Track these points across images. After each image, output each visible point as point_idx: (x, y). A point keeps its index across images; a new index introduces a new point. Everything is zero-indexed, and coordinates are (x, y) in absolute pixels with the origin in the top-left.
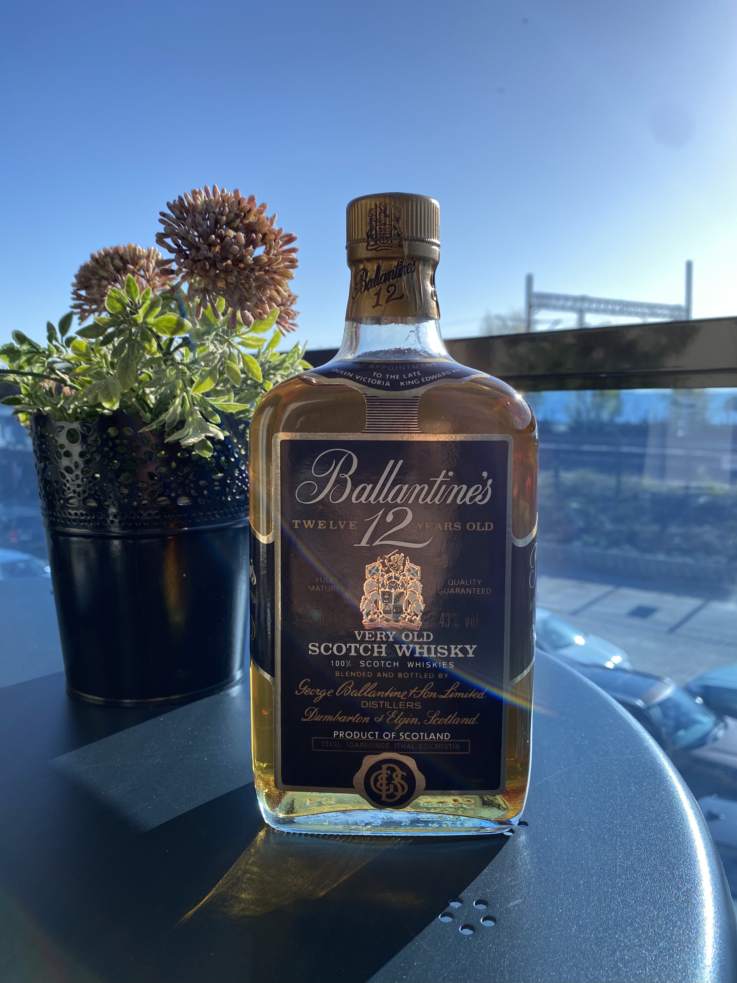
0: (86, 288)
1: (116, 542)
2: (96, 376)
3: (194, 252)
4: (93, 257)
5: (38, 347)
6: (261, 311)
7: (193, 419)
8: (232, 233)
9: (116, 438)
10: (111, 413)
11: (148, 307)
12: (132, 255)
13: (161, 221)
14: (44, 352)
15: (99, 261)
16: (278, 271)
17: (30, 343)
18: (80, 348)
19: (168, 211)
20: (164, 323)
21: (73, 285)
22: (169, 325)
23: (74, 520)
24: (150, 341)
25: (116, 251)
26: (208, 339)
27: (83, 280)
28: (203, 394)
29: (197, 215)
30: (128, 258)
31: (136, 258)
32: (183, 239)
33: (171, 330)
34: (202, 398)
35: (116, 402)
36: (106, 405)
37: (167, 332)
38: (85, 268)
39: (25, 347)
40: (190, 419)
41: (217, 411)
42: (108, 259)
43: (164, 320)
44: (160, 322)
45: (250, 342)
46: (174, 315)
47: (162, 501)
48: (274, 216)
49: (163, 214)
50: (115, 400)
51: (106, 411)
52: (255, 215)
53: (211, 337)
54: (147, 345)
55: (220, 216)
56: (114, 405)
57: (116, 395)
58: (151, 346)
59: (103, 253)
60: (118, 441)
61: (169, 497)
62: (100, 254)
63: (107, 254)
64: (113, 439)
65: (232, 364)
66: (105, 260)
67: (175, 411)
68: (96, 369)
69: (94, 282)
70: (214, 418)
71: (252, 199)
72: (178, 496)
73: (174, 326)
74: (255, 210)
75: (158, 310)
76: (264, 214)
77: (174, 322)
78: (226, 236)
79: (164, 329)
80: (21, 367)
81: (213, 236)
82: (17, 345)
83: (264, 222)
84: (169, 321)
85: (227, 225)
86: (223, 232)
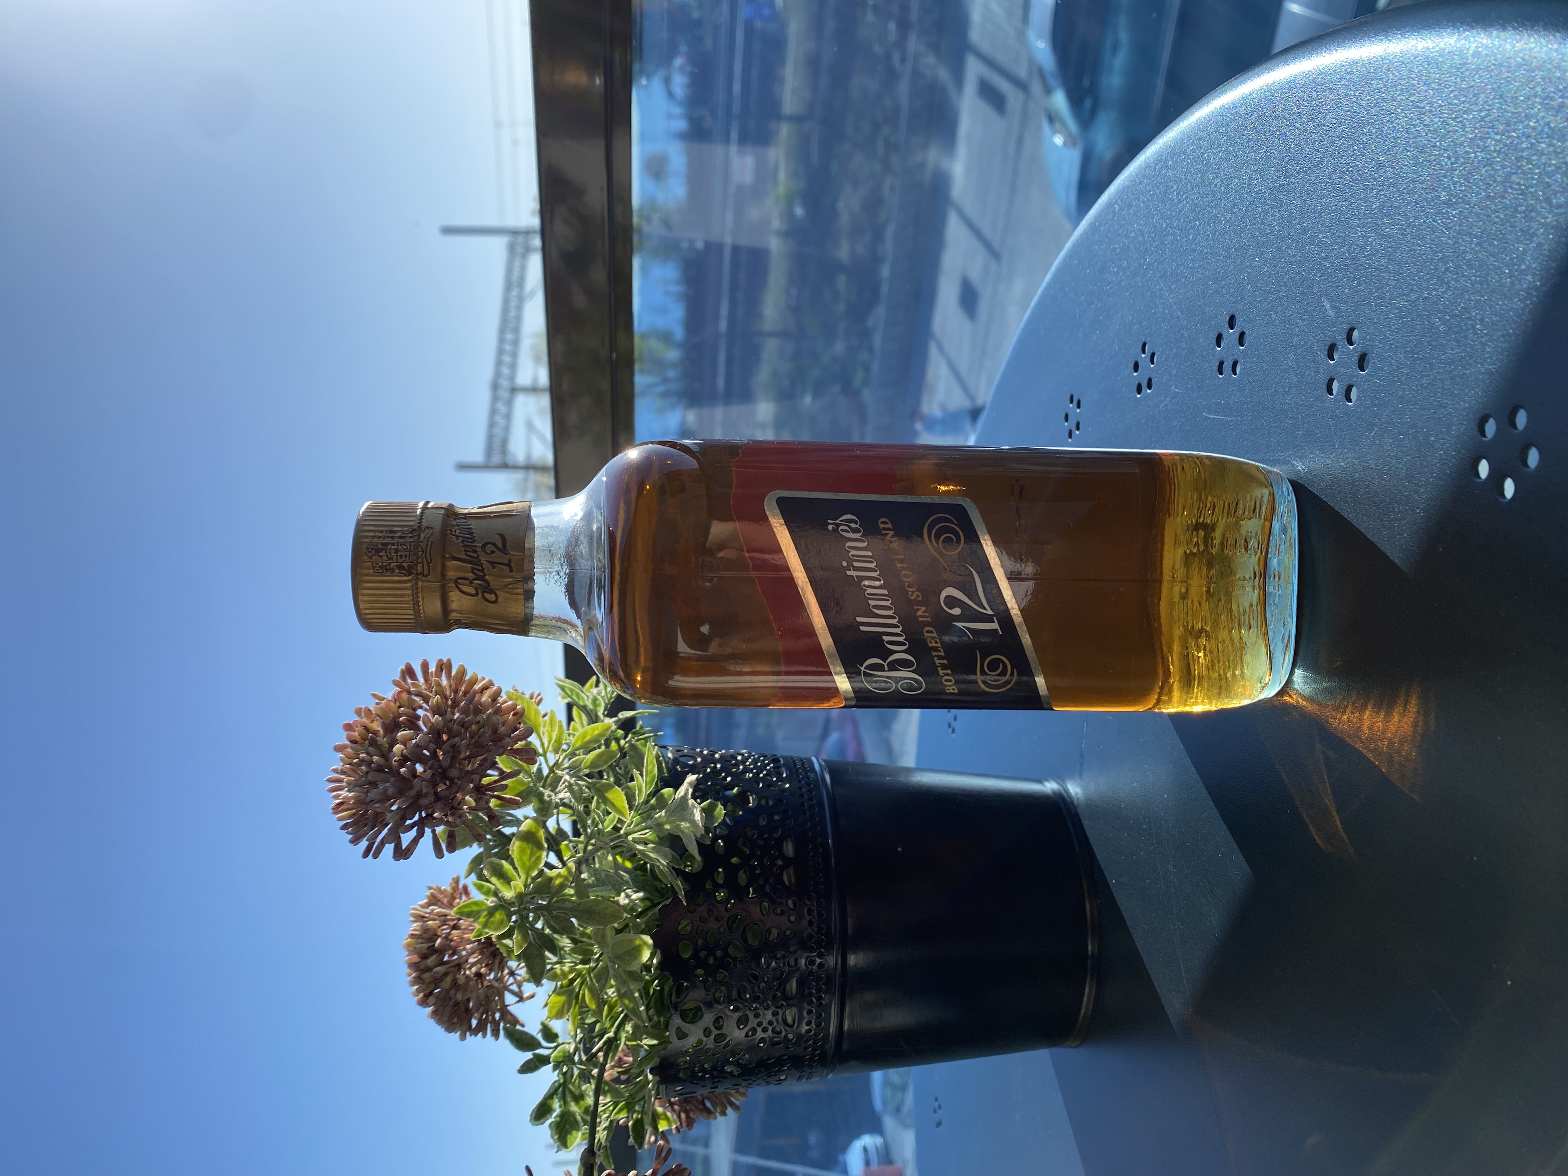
1: (852, 960)
2: (603, 982)
5: (556, 1084)
6: (512, 713)
7: (667, 822)
8: (398, 748)
10: (658, 952)
11: (501, 880)
12: (420, 940)
13: (376, 856)
14: (565, 1074)
15: (427, 992)
16: (453, 687)
17: (550, 1096)
18: (560, 1004)
20: (526, 858)
21: (463, 1038)
23: (818, 1025)
24: (550, 881)
25: (413, 966)
27: (455, 1020)
28: (631, 808)
29: (371, 795)
30: (425, 945)
32: (404, 819)
33: (535, 849)
34: (636, 811)
35: (642, 940)
37: (538, 855)
38: (438, 1016)
39: (557, 1106)
40: (667, 827)
41: (655, 792)
42: (426, 976)
43: (521, 859)
45: (554, 736)
47: (789, 880)
48: (374, 696)
50: (638, 942)
54: (558, 882)
56: (645, 943)
58: (559, 875)
59: (416, 988)
60: (700, 942)
61: (782, 868)
62: (418, 991)
65: (586, 762)
66: (427, 981)
68: (591, 981)
70: (666, 796)
71: (348, 727)
72: (782, 856)
73: (530, 845)
74: (365, 721)
75: (506, 865)
76: (372, 708)
77: (525, 844)
78: (402, 755)
79: (533, 859)
80: (586, 1110)
81: (402, 770)
82: (552, 1118)
84: (522, 851)
85: (386, 755)
86: (396, 758)
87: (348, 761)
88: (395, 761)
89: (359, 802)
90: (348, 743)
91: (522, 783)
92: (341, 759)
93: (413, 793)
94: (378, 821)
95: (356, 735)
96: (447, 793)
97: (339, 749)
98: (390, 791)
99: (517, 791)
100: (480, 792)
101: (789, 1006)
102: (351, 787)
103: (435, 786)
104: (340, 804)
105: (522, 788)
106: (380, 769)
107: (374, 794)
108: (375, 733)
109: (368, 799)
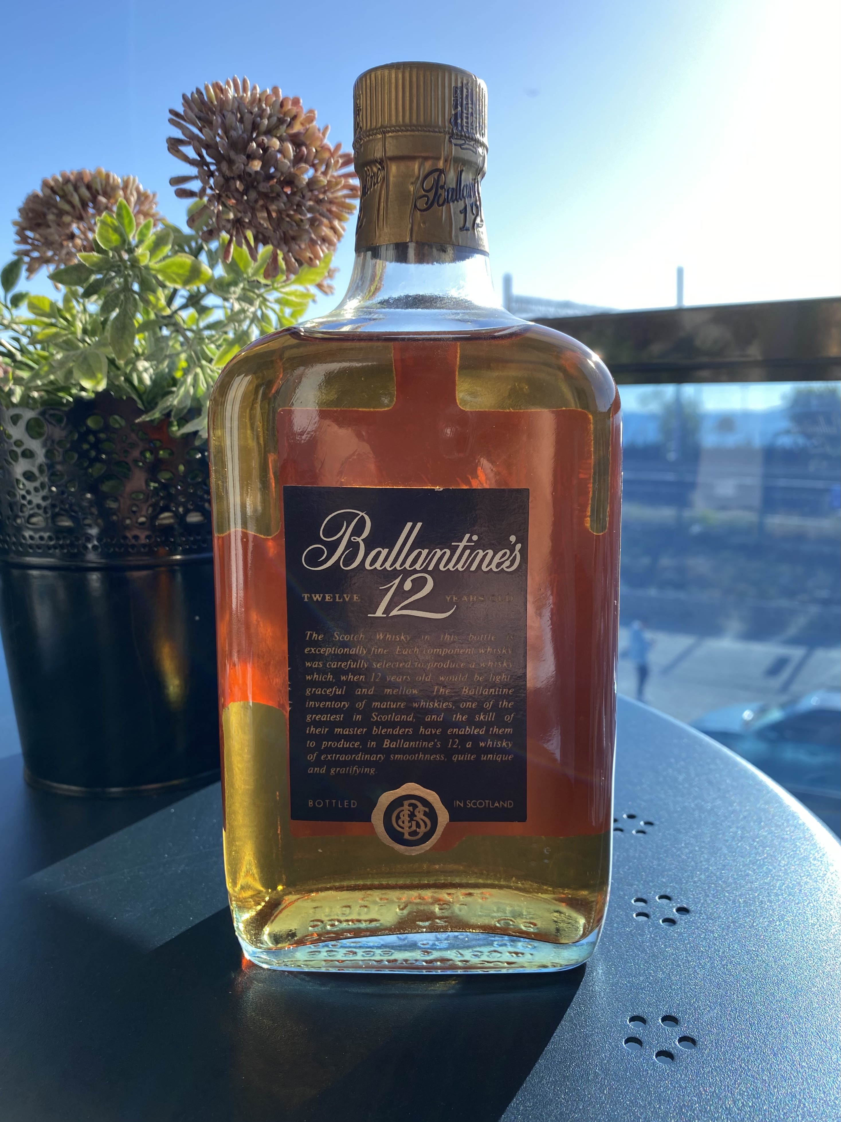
0: (37, 227)
1: (94, 577)
3: (224, 167)
4: (45, 184)
6: (312, 256)
8: (276, 143)
9: (101, 431)
12: (104, 183)
13: (171, 121)
15: (55, 188)
19: (182, 109)
20: (174, 269)
21: (15, 223)
22: (181, 272)
23: (30, 546)
24: (154, 292)
25: (80, 176)
26: (234, 293)
27: (30, 215)
30: (99, 188)
31: (109, 189)
33: (183, 278)
35: (102, 379)
36: (87, 384)
37: (178, 280)
38: (34, 198)
42: (70, 188)
43: (174, 264)
44: (168, 266)
46: (188, 258)
47: (164, 518)
48: (326, 128)
49: (174, 113)
50: (99, 376)
51: (84, 394)
52: (302, 124)
53: (238, 291)
54: (152, 298)
55: (259, 119)
56: (98, 383)
57: (100, 370)
58: (158, 299)
59: (60, 179)
60: (102, 436)
62: (56, 181)
63: (67, 181)
64: (95, 433)
67: (187, 392)
68: (65, 335)
71: (296, 102)
73: (187, 274)
75: (167, 249)
76: (314, 123)
77: (188, 268)
79: (174, 276)
83: (314, 134)
84: (181, 265)
87: (264, 98)
90: (281, 99)
91: (246, 266)
92: (266, 91)
95: (289, 106)
97: (275, 90)
98: (233, 133)
99: (238, 260)
100: (238, 225)
102: (239, 100)
103: (240, 178)
105: (241, 266)
106: (255, 126)
107: (231, 119)
108: (290, 125)
109: (226, 113)
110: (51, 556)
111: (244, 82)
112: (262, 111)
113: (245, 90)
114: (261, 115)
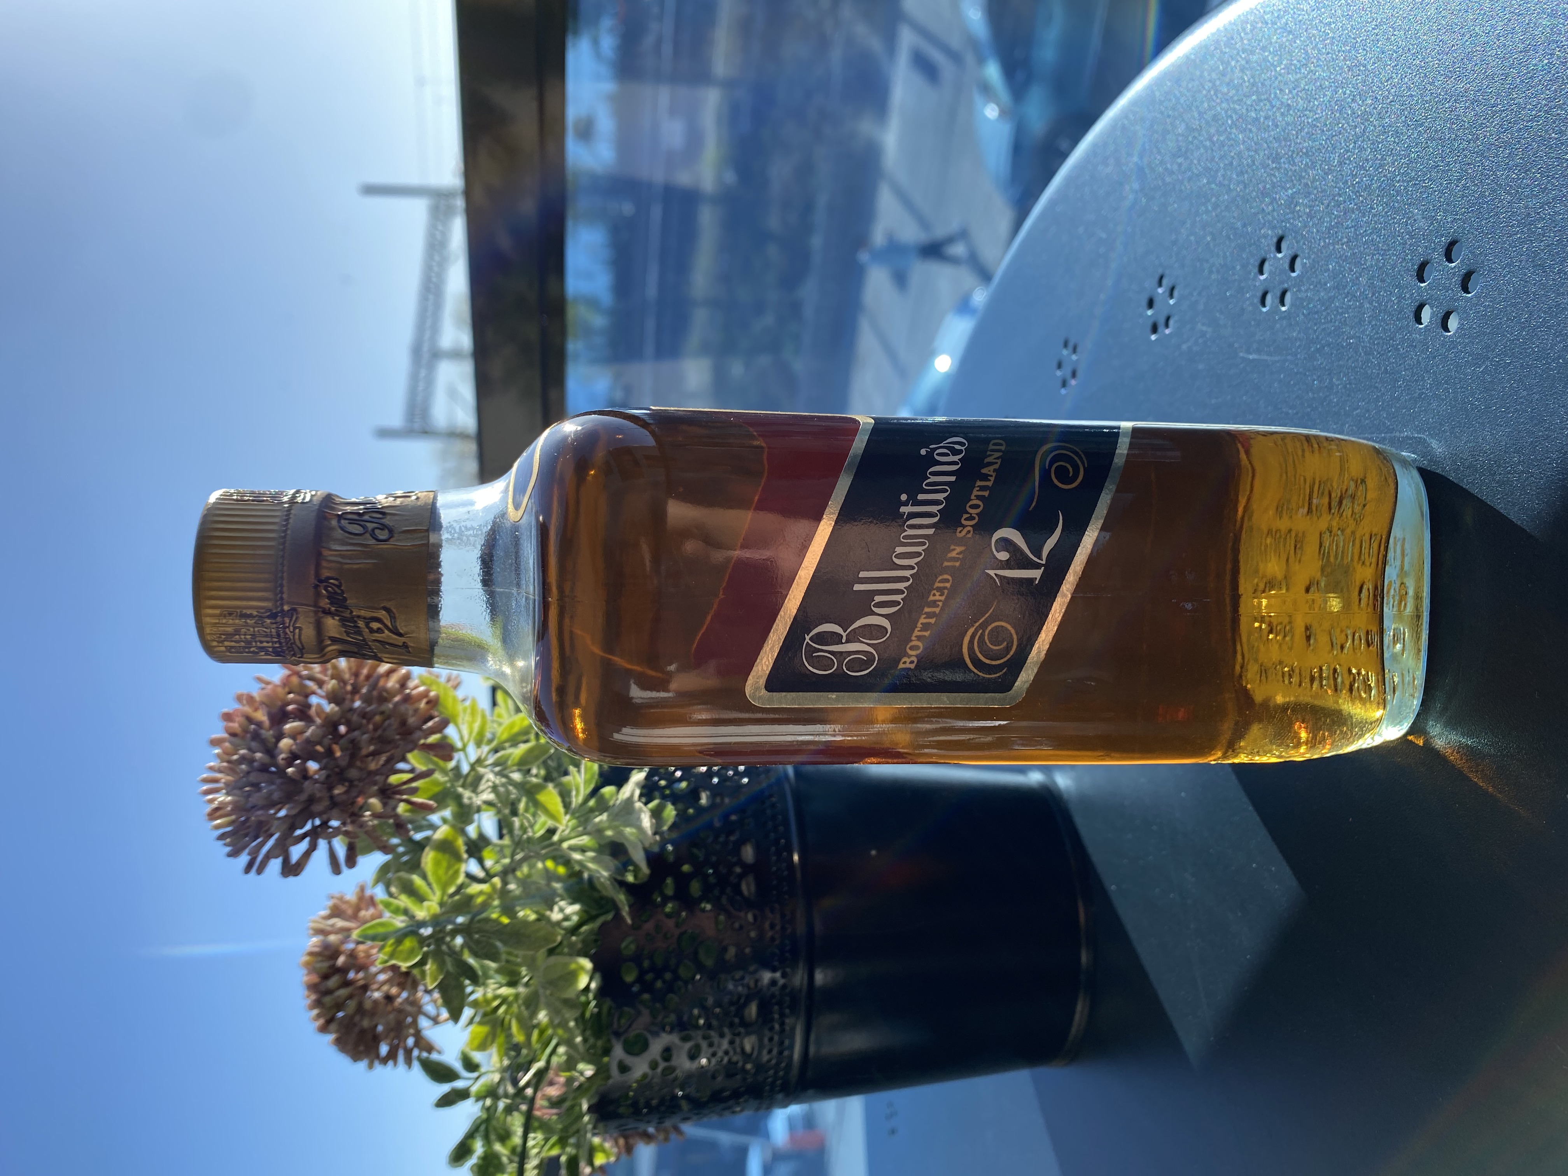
0: (376, 1040)
1: (820, 977)
2: (532, 1007)
3: (317, 808)
4: (323, 1029)
5: (479, 1121)
6: (425, 701)
7: (609, 828)
8: (285, 743)
9: (639, 965)
10: (598, 976)
11: (413, 898)
12: (320, 958)
13: (260, 871)
14: (488, 1109)
15: (328, 1017)
16: (354, 669)
17: (470, 1135)
18: (483, 1035)
19: (244, 858)
20: (441, 872)
21: (371, 1066)
22: (444, 864)
23: (781, 1053)
24: (471, 898)
25: (312, 987)
26: (470, 798)
27: (361, 1048)
28: (566, 811)
29: (253, 800)
30: (326, 964)
31: (327, 953)
32: (293, 828)
33: (453, 858)
34: (573, 814)
35: (577, 963)
36: (583, 981)
37: (456, 867)
38: (341, 1044)
39: (478, 1145)
40: (609, 833)
41: (595, 792)
42: (327, 1000)
43: (435, 873)
44: (439, 880)
45: (476, 726)
46: (427, 854)
47: (749, 890)
49: (248, 869)
50: (573, 966)
51: (593, 985)
52: (256, 710)
53: (467, 794)
54: (480, 900)
55: (256, 764)
56: (582, 968)
57: (567, 965)
58: (481, 893)
59: (315, 1012)
60: (646, 964)
61: (741, 876)
62: (318, 1016)
63: (318, 1004)
64: (642, 973)
65: (513, 759)
66: (327, 1005)
67: (593, 860)
68: (519, 1007)
69: (366, 1023)
70: (607, 796)
71: (227, 717)
72: (741, 863)
73: (447, 856)
74: (247, 709)
75: (417, 880)
76: (255, 696)
77: (440, 856)
78: (291, 751)
79: (451, 872)
80: (513, 1150)
81: (291, 770)
82: (473, 1160)
83: (268, 696)
84: (437, 863)
85: (271, 751)
86: (283, 756)
87: (226, 757)
88: (283, 759)
89: (237, 808)
90: (226, 735)
91: (437, 783)
92: (218, 755)
93: (303, 797)
94: (262, 830)
95: (235, 726)
96: (344, 797)
97: (215, 743)
98: (276, 796)
99: (430, 793)
100: (388, 793)
101: (748, 1034)
102: (230, 789)
103: (330, 788)
104: (217, 809)
105: (437, 789)
106: (264, 769)
107: (256, 799)
108: (259, 724)
109: (250, 805)
110: (793, 1029)
111: (206, 781)
112: (243, 759)
113: (215, 781)
114: (250, 761)
